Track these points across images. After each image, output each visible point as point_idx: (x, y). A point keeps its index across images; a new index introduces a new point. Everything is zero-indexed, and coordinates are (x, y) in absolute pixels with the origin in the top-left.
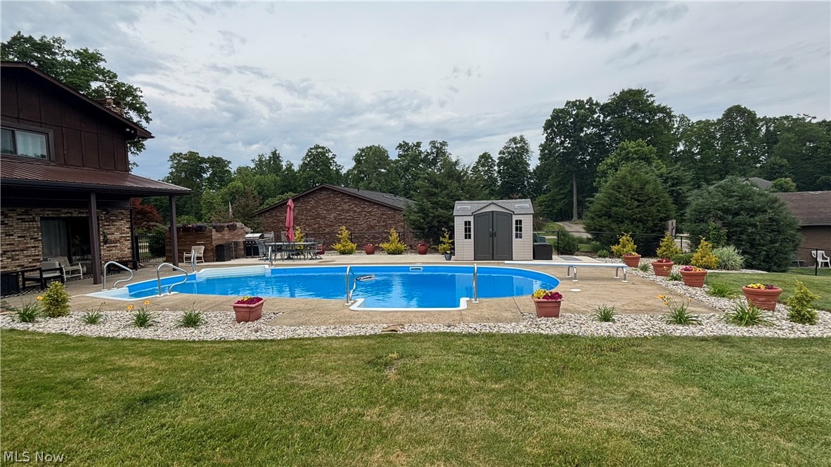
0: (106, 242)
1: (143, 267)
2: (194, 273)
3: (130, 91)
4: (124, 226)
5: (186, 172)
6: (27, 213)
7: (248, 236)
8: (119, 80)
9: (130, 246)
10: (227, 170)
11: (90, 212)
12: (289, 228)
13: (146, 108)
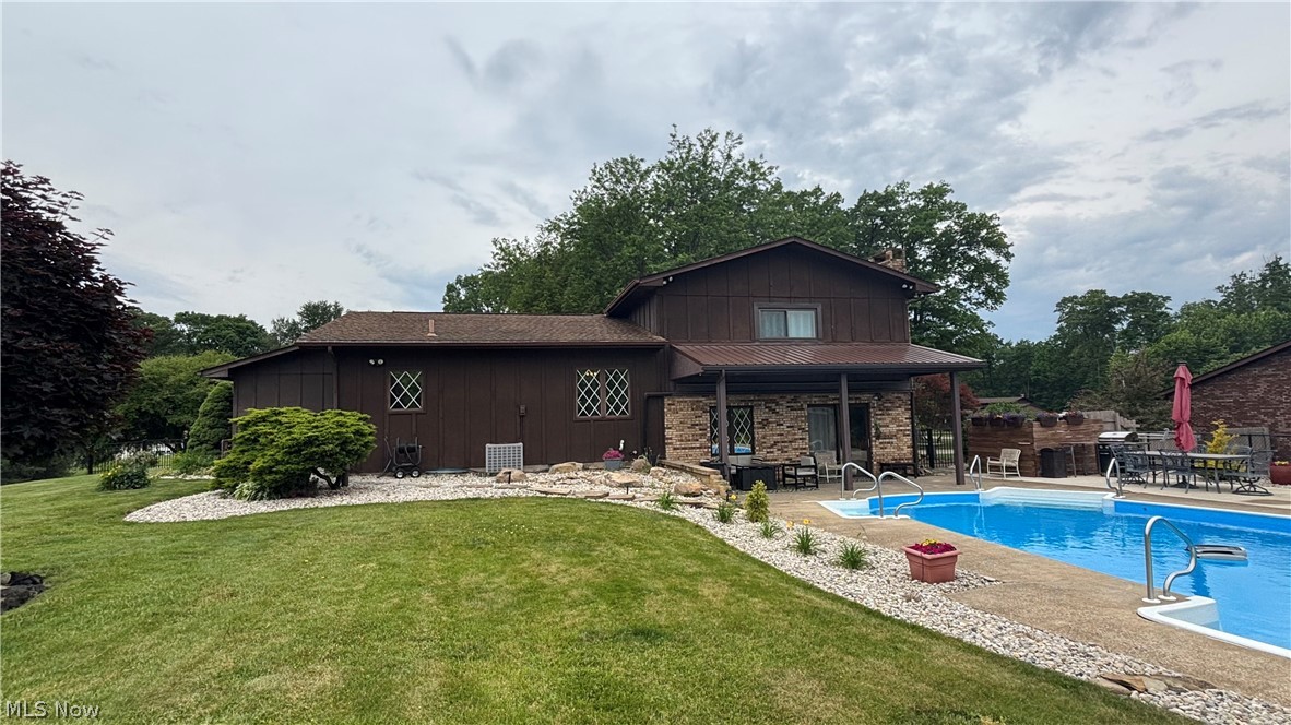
0: (878, 437)
1: (929, 474)
2: (976, 492)
3: (983, 222)
4: (903, 415)
5: (1084, 325)
6: (795, 400)
7: (1103, 435)
8: (969, 211)
9: (910, 443)
10: (1163, 313)
11: (840, 399)
12: (1180, 424)
13: (1006, 240)
